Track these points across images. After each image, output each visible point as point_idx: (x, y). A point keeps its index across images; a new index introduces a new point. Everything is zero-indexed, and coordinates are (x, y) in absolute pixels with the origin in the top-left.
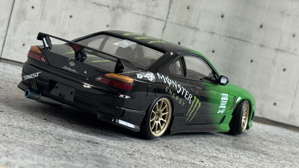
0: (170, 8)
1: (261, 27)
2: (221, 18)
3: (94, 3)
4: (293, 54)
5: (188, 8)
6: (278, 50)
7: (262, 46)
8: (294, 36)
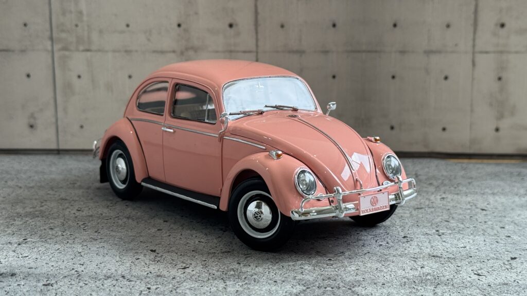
0: (257, 33)
1: (395, 25)
2: (333, 29)
3: (154, 52)
4: (453, 52)
5: (282, 26)
6: (428, 53)
7: (403, 52)
8: (448, 26)
